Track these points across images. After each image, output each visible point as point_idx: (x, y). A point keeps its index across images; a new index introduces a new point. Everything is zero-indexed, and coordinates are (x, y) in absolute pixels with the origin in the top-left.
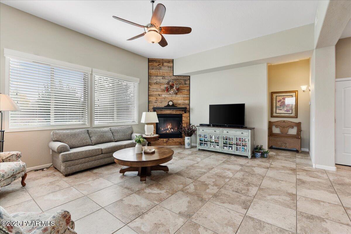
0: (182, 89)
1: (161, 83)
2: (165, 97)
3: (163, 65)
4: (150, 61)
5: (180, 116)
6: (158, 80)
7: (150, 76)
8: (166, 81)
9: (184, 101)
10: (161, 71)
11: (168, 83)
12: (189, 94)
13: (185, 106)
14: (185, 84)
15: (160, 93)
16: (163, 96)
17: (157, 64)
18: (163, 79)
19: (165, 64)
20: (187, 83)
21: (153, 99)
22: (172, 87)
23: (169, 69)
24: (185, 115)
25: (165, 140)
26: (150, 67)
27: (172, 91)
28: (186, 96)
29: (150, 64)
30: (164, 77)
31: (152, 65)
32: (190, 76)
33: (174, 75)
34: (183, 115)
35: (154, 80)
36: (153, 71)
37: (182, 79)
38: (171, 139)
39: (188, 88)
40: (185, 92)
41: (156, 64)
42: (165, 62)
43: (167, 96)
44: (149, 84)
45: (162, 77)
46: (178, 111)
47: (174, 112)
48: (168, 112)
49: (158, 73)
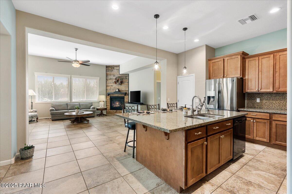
0: (124, 82)
1: (113, 79)
2: (115, 87)
3: (114, 69)
4: (107, 67)
5: (123, 98)
6: (111, 77)
7: (107, 75)
8: (115, 78)
9: (126, 89)
10: (112, 72)
11: (116, 79)
12: (128, 84)
13: (126, 91)
14: (126, 79)
15: (112, 85)
16: (114, 86)
17: (111, 68)
18: (114, 76)
19: (115, 68)
20: (127, 78)
21: (108, 88)
22: (118, 81)
23: (117, 70)
24: (126, 97)
25: (115, 111)
26: (107, 70)
27: (118, 84)
28: (126, 86)
29: (107, 68)
30: (114, 75)
31: (108, 69)
32: (129, 74)
33: (120, 74)
34: (125, 97)
35: (109, 77)
36: (108, 72)
37: (124, 76)
38: (118, 111)
39: (128, 81)
40: (126, 84)
41: (110, 68)
42: (115, 67)
43: (116, 86)
44: (107, 80)
45: (113, 76)
46: (122, 95)
47: (120, 95)
48: (116, 95)
49: (111, 73)
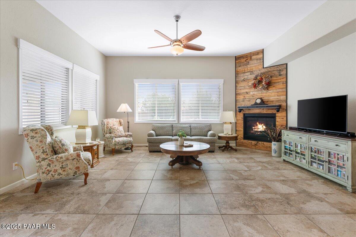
0: (275, 83)
1: (249, 79)
2: (254, 94)
3: (251, 59)
4: (238, 58)
5: (273, 117)
6: (246, 77)
7: (237, 74)
8: (253, 76)
9: (279, 98)
10: (248, 66)
11: (256, 78)
12: (285, 87)
13: (279, 103)
14: (280, 75)
15: (247, 91)
16: (251, 93)
17: (245, 59)
18: (251, 74)
19: (253, 57)
20: (282, 73)
21: (240, 98)
22: (260, 82)
23: (258, 61)
25: (254, 142)
26: (237, 65)
27: (260, 87)
28: (281, 90)
29: (237, 61)
30: (251, 72)
31: (239, 62)
32: (287, 64)
33: (264, 67)
34: (277, 115)
35: (241, 77)
36: (240, 68)
37: (275, 69)
38: (259, 142)
39: (285, 80)
40: (281, 86)
41: (243, 60)
42: (253, 55)
43: (255, 93)
44: (236, 82)
45: (250, 73)
46: (270, 110)
47: (265, 111)
48: (257, 111)
49: (246, 69)
